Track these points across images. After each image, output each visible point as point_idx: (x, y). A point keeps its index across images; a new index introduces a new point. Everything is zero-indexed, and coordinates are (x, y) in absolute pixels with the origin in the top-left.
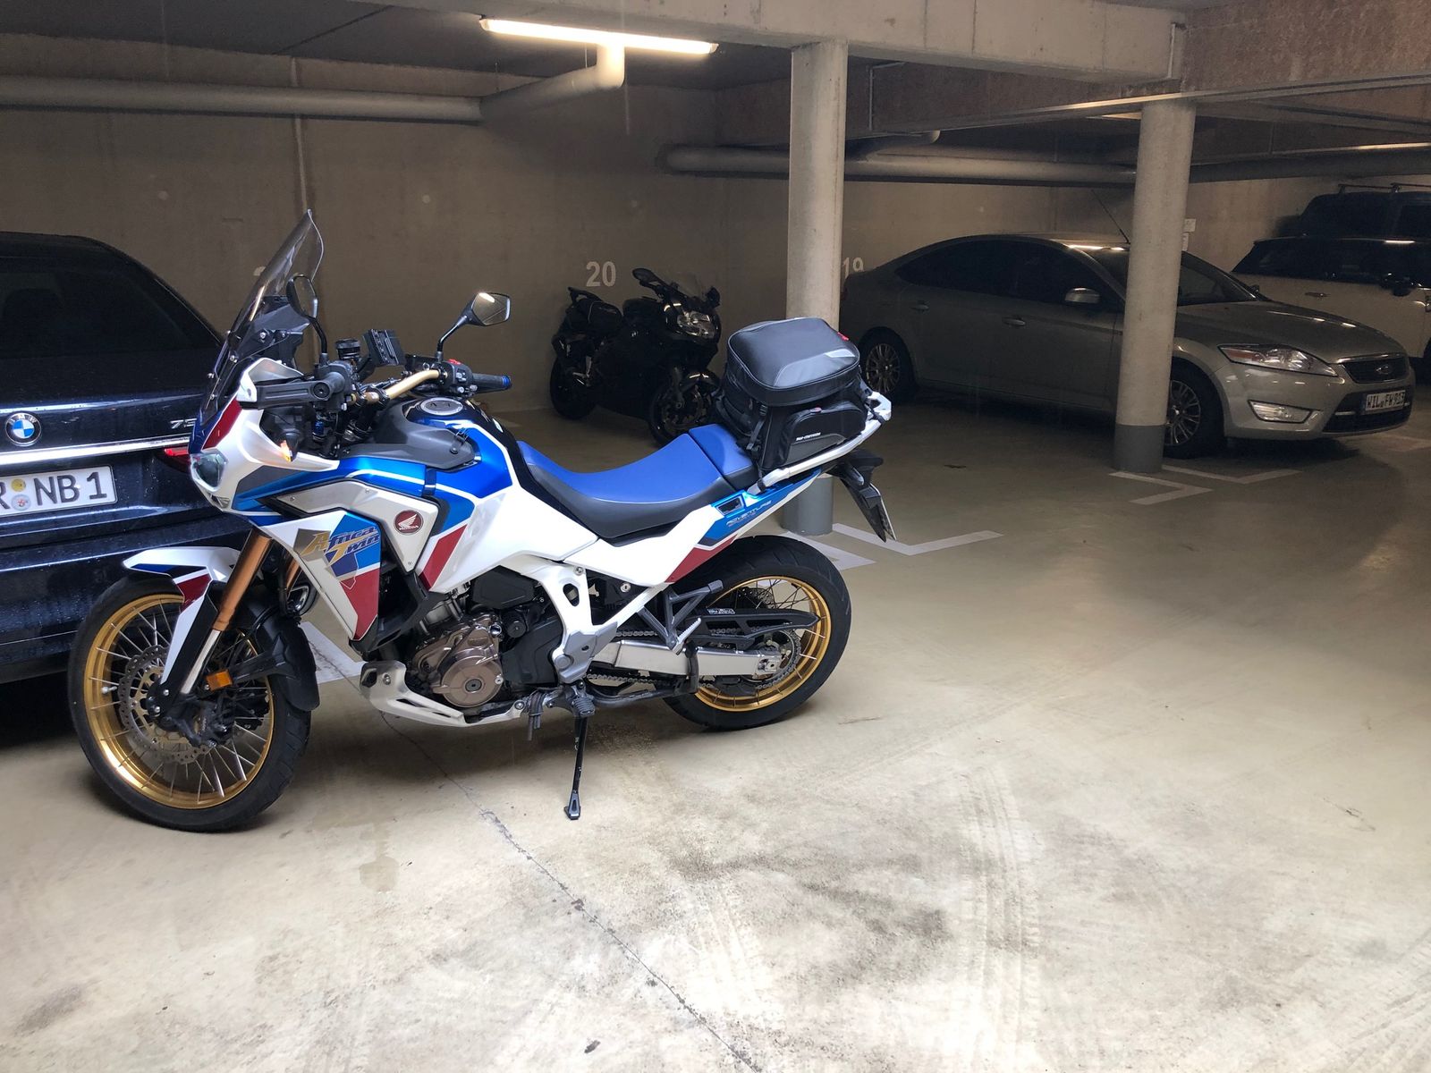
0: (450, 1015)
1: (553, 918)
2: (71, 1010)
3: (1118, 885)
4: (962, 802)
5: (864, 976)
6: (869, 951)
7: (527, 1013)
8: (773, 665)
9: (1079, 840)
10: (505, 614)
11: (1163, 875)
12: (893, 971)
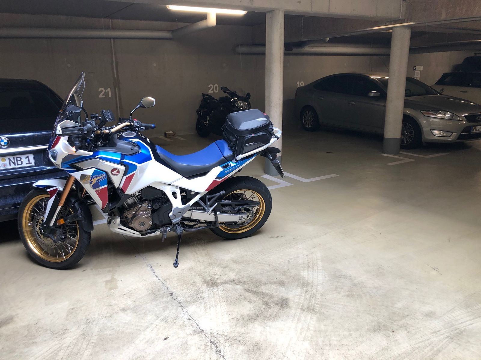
0: (124, 327)
1: (163, 298)
2: (9, 323)
3: (349, 292)
4: (304, 264)
5: (258, 319)
6: (262, 311)
7: (148, 327)
8: (244, 219)
9: (340, 277)
10: (153, 201)
11: (365, 289)
12: (268, 317)
